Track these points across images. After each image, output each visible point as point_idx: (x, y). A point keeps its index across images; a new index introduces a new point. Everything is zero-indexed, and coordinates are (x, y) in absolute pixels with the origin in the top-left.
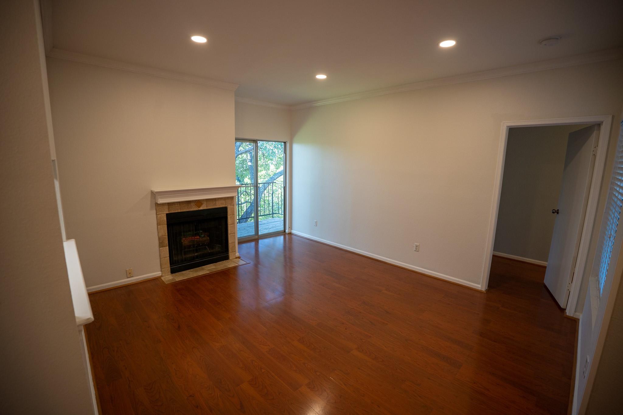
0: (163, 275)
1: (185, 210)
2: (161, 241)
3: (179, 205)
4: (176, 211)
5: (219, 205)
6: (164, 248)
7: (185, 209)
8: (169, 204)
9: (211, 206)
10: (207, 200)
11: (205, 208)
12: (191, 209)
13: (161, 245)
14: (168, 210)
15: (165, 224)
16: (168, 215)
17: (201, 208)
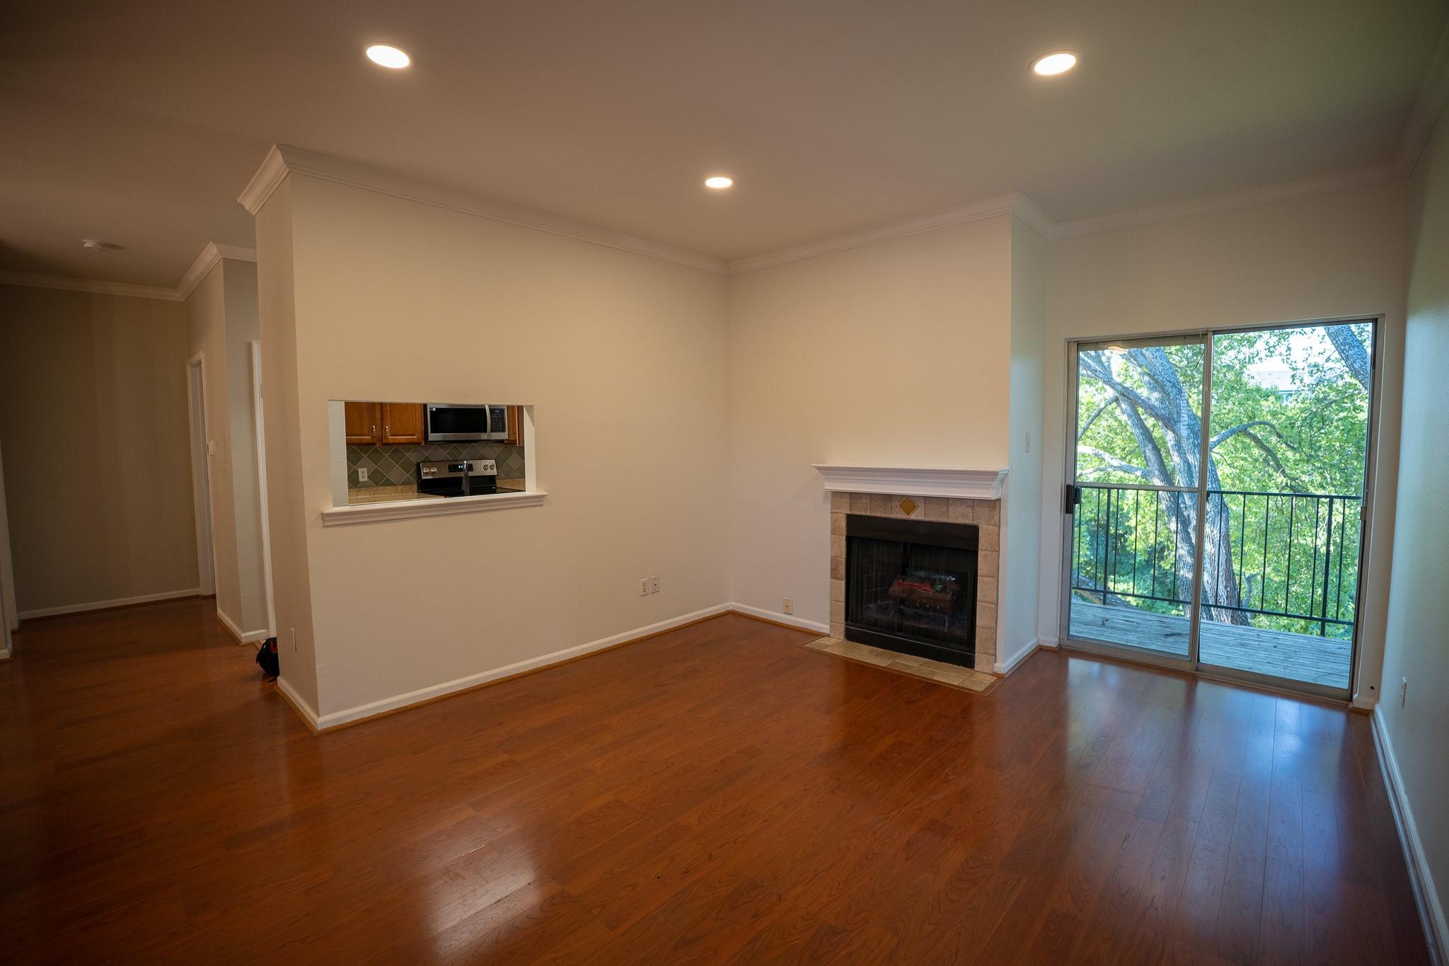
0: (832, 634)
1: (878, 515)
2: (833, 567)
3: (868, 501)
4: (863, 513)
5: (956, 517)
6: (838, 581)
7: (880, 513)
8: (854, 496)
9: (935, 516)
10: (927, 499)
11: (922, 518)
12: (892, 513)
13: (834, 575)
14: (849, 508)
15: (842, 535)
16: (849, 517)
17: (913, 517)
